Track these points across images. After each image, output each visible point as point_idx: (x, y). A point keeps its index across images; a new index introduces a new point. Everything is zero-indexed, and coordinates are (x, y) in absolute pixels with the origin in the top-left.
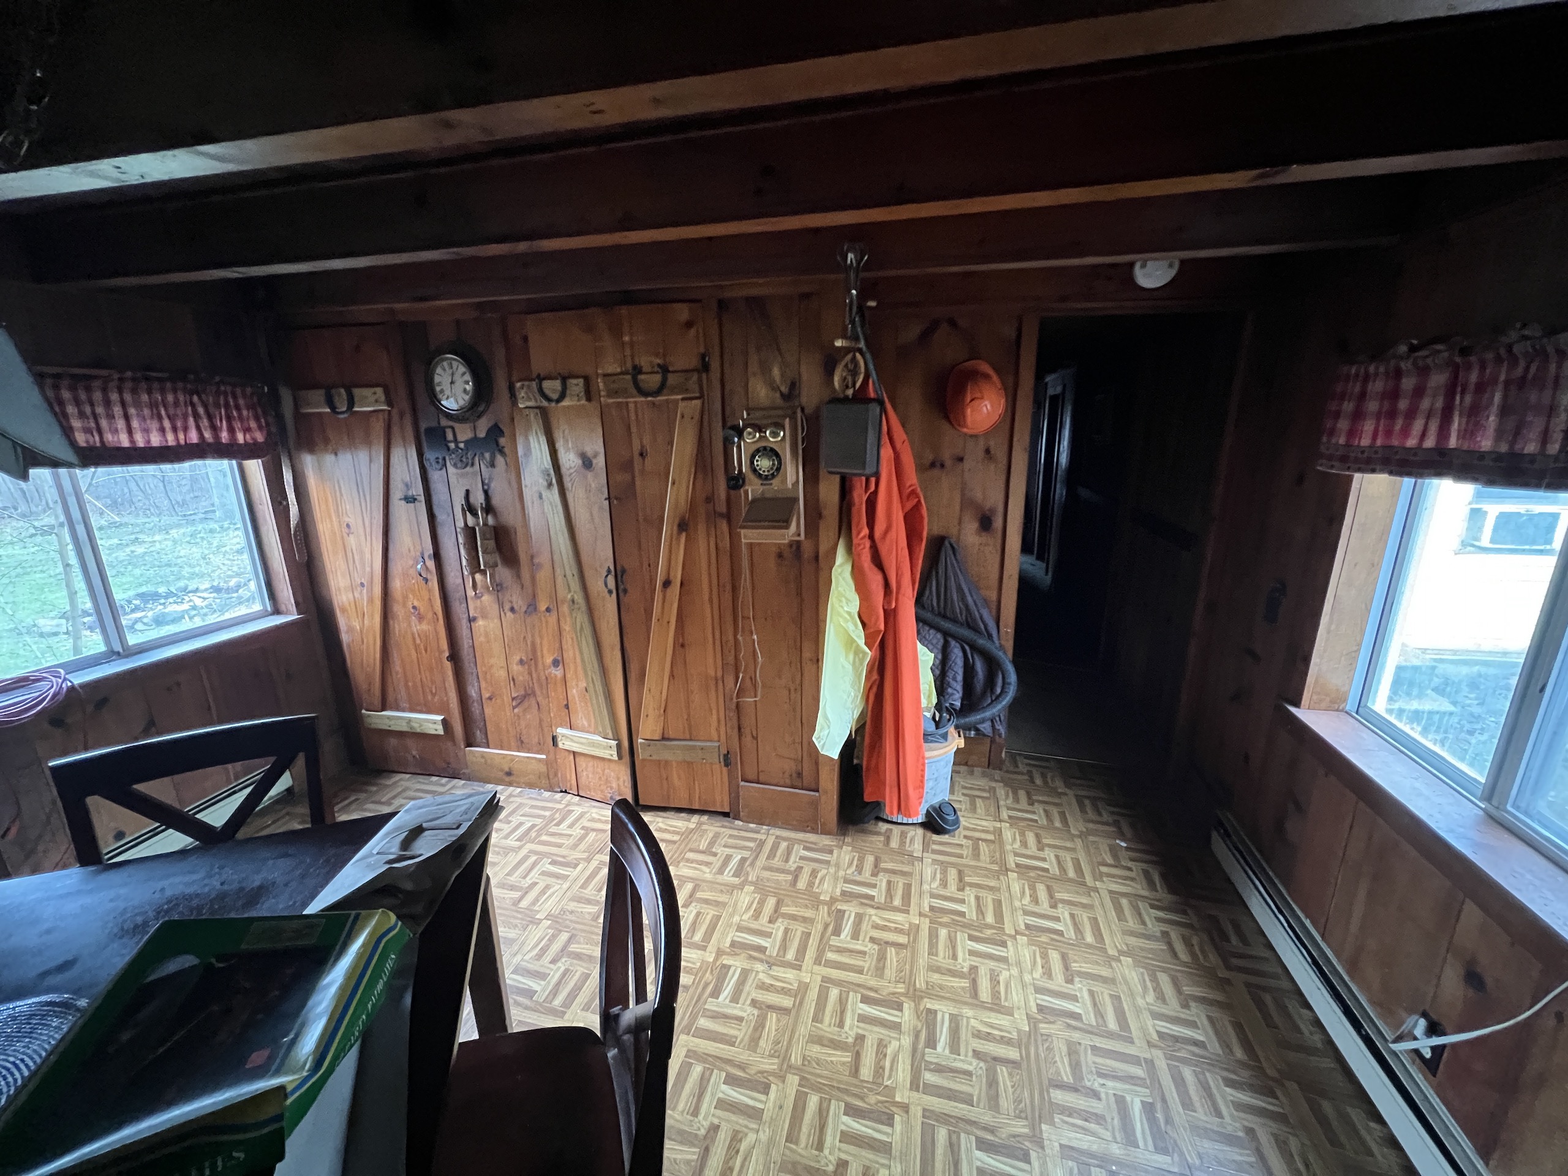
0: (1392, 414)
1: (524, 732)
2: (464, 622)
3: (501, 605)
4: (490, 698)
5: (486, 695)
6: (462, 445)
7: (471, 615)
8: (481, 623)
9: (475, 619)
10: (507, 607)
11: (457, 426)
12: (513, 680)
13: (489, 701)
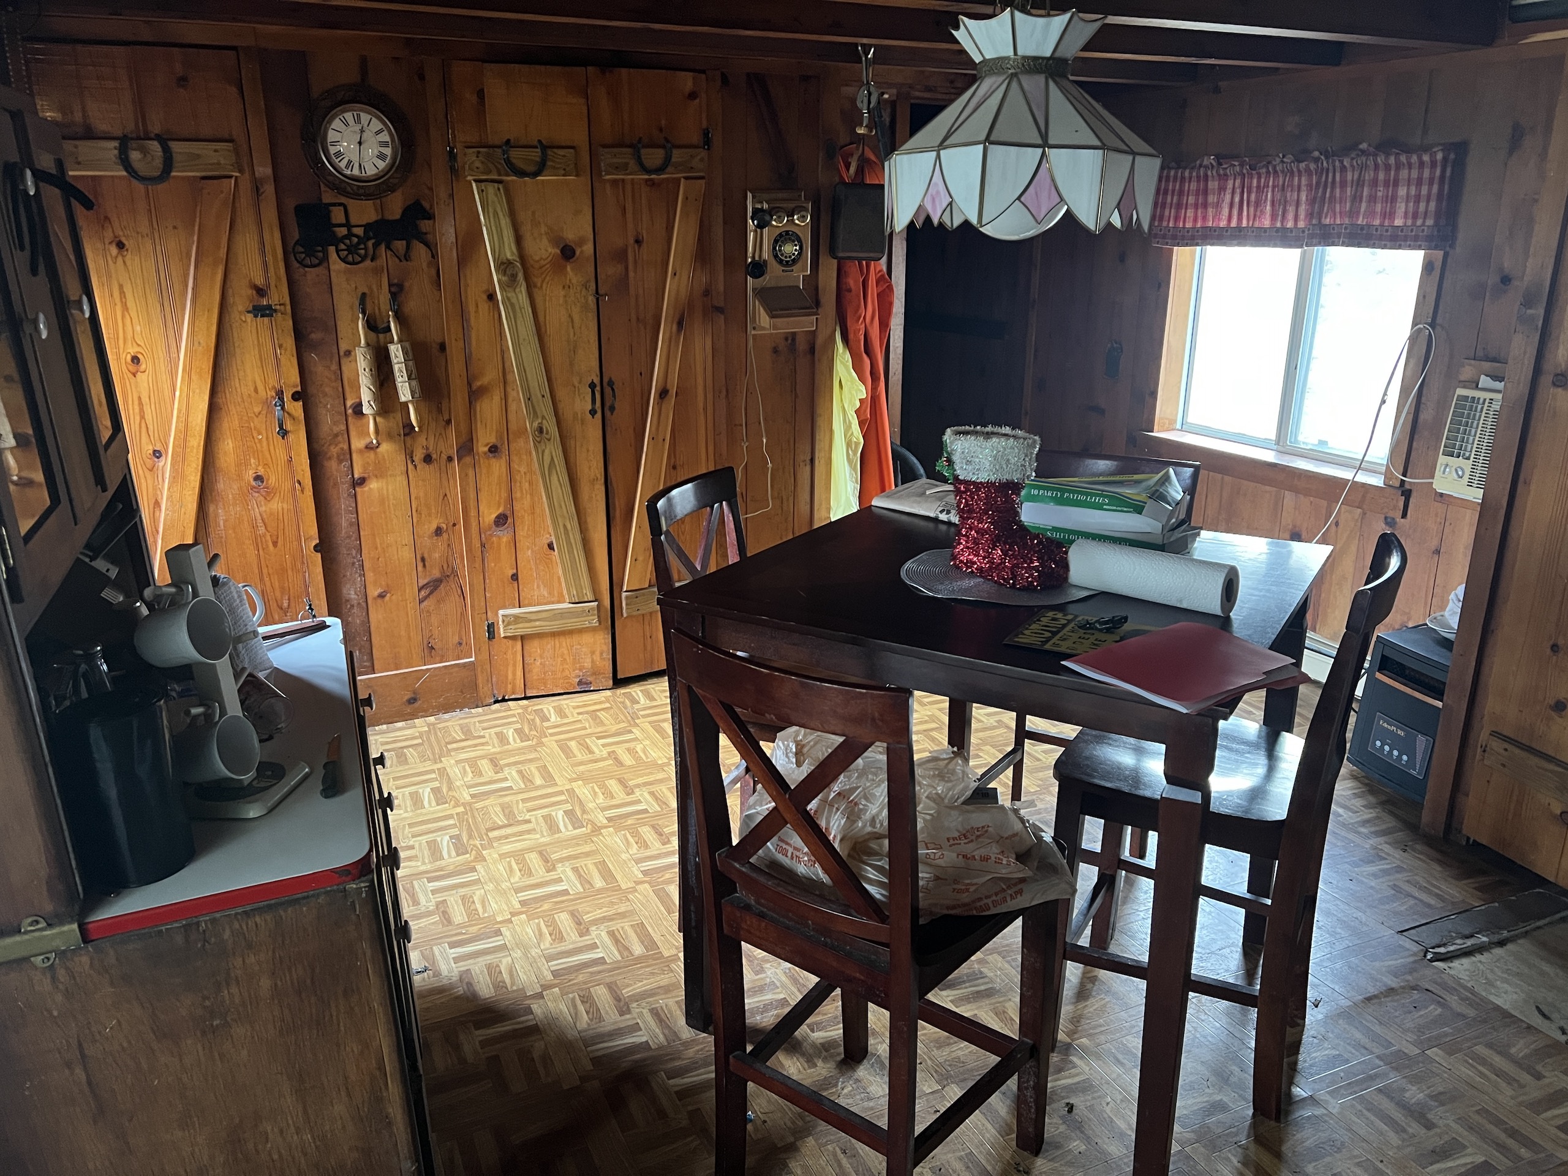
0: (1205, 206)
1: (436, 633)
2: (344, 488)
3: (410, 456)
4: (381, 596)
5: (373, 592)
6: (359, 231)
7: (356, 476)
8: (373, 485)
9: (362, 481)
10: (419, 455)
11: (351, 204)
12: (423, 560)
13: (379, 601)
